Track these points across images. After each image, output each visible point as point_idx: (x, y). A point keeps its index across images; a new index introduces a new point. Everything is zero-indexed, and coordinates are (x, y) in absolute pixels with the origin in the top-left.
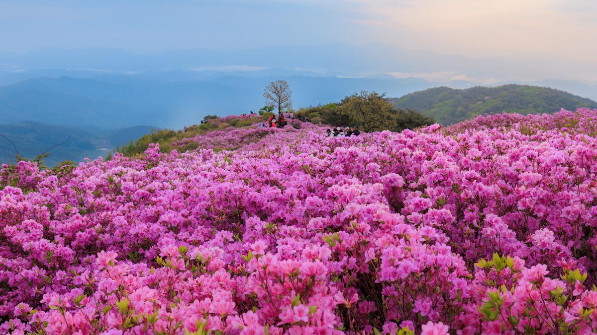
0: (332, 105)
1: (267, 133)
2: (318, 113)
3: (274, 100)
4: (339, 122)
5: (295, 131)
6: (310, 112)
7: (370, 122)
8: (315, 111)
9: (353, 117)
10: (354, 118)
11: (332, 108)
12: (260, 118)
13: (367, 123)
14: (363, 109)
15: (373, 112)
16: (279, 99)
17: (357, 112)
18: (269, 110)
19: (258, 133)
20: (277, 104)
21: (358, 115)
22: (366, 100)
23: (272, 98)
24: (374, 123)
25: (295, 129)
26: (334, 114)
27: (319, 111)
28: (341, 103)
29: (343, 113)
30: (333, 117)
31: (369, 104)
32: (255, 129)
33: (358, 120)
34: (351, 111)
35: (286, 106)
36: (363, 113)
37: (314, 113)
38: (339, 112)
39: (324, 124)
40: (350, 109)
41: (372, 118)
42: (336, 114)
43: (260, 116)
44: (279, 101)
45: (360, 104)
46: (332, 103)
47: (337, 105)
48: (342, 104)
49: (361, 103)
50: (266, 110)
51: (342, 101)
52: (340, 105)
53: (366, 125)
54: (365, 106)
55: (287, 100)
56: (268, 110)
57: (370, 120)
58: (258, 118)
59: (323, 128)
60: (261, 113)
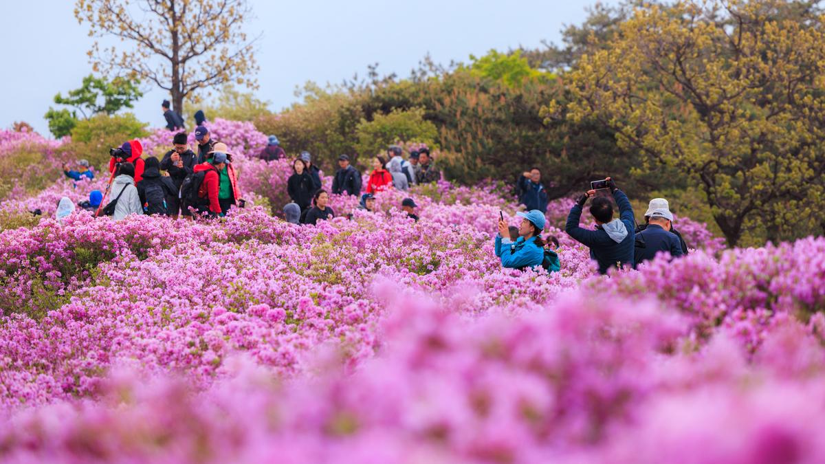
0: (498, 66)
1: (101, 252)
2: (420, 112)
3: (142, 39)
4: (560, 170)
5: (278, 238)
6: (369, 113)
7: (749, 162)
8: (404, 105)
9: (640, 133)
10: (648, 141)
11: (505, 82)
12: (57, 153)
13: (732, 171)
14: (701, 84)
15: (763, 103)
16: (174, 34)
17: (668, 104)
18: (113, 105)
19: (47, 253)
20: (159, 65)
21: (672, 124)
22: (720, 25)
23: (128, 29)
24: (775, 168)
25: (280, 225)
26: (523, 116)
27: (428, 104)
28: (562, 46)
29: (576, 114)
30: (514, 135)
31: (737, 51)
32: (32, 224)
33: (676, 149)
34: (628, 94)
35: (220, 75)
36: (704, 111)
37: (396, 116)
38: (553, 107)
39: (462, 181)
40: (620, 88)
41: (762, 138)
42: (534, 121)
43: (58, 143)
44: (176, 47)
45: (683, 49)
46: (503, 50)
47: (535, 59)
48: (567, 56)
49: (689, 44)
50: (90, 101)
51: (571, 33)
52: (556, 57)
53: (725, 184)
54: (714, 67)
55: (225, 34)
56: (101, 101)
57: (746, 149)
58: (47, 152)
59: (458, 208)
60: (62, 127)
